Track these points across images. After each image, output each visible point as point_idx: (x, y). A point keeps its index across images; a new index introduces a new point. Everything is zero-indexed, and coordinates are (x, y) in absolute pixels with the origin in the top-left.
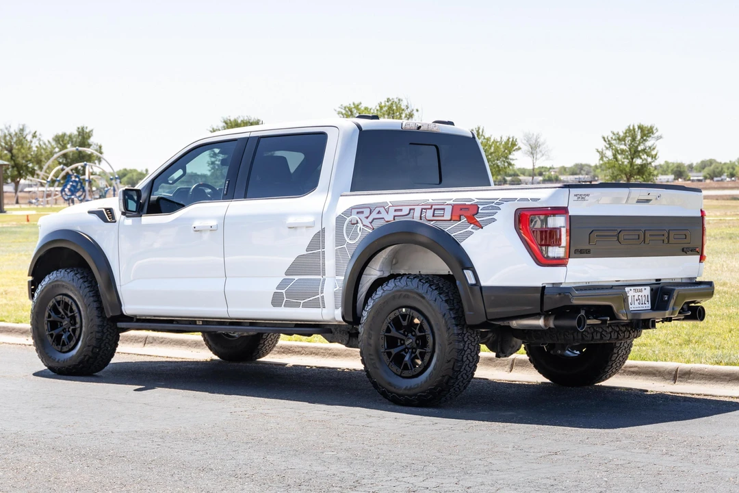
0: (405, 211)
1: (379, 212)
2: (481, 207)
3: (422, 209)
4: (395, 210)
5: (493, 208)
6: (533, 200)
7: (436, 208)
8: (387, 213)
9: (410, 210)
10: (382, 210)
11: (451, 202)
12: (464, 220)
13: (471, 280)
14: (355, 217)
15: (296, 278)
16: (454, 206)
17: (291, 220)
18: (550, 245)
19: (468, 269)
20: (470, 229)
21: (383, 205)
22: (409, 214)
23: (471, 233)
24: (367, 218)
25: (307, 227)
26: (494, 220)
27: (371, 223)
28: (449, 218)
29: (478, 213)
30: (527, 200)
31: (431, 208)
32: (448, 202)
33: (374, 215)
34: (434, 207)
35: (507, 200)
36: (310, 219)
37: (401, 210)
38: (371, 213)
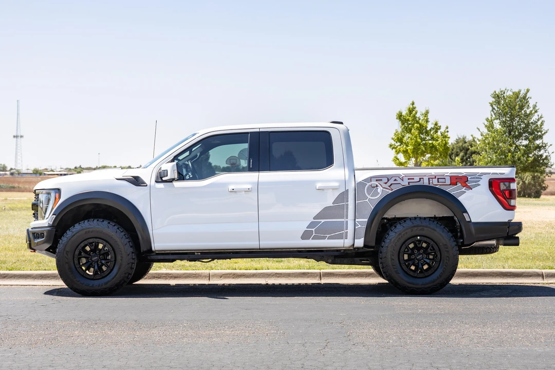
0: (417, 179)
1: (395, 180)
2: (469, 177)
3: (429, 178)
4: (409, 179)
5: (477, 178)
6: (501, 174)
7: (439, 178)
8: (403, 180)
9: (420, 179)
10: (397, 178)
11: (448, 174)
12: (459, 184)
13: (468, 219)
14: (374, 183)
15: (323, 221)
16: (451, 177)
17: (319, 185)
18: (511, 199)
19: (464, 212)
20: (463, 190)
21: (398, 176)
22: (420, 181)
23: (464, 192)
24: (386, 183)
25: (333, 189)
26: (479, 185)
27: (389, 186)
28: (449, 184)
29: (468, 181)
30: (497, 174)
31: (435, 178)
32: (446, 175)
33: (391, 181)
34: (437, 177)
35: (485, 174)
36: (336, 184)
37: (413, 179)
38: (388, 181)
